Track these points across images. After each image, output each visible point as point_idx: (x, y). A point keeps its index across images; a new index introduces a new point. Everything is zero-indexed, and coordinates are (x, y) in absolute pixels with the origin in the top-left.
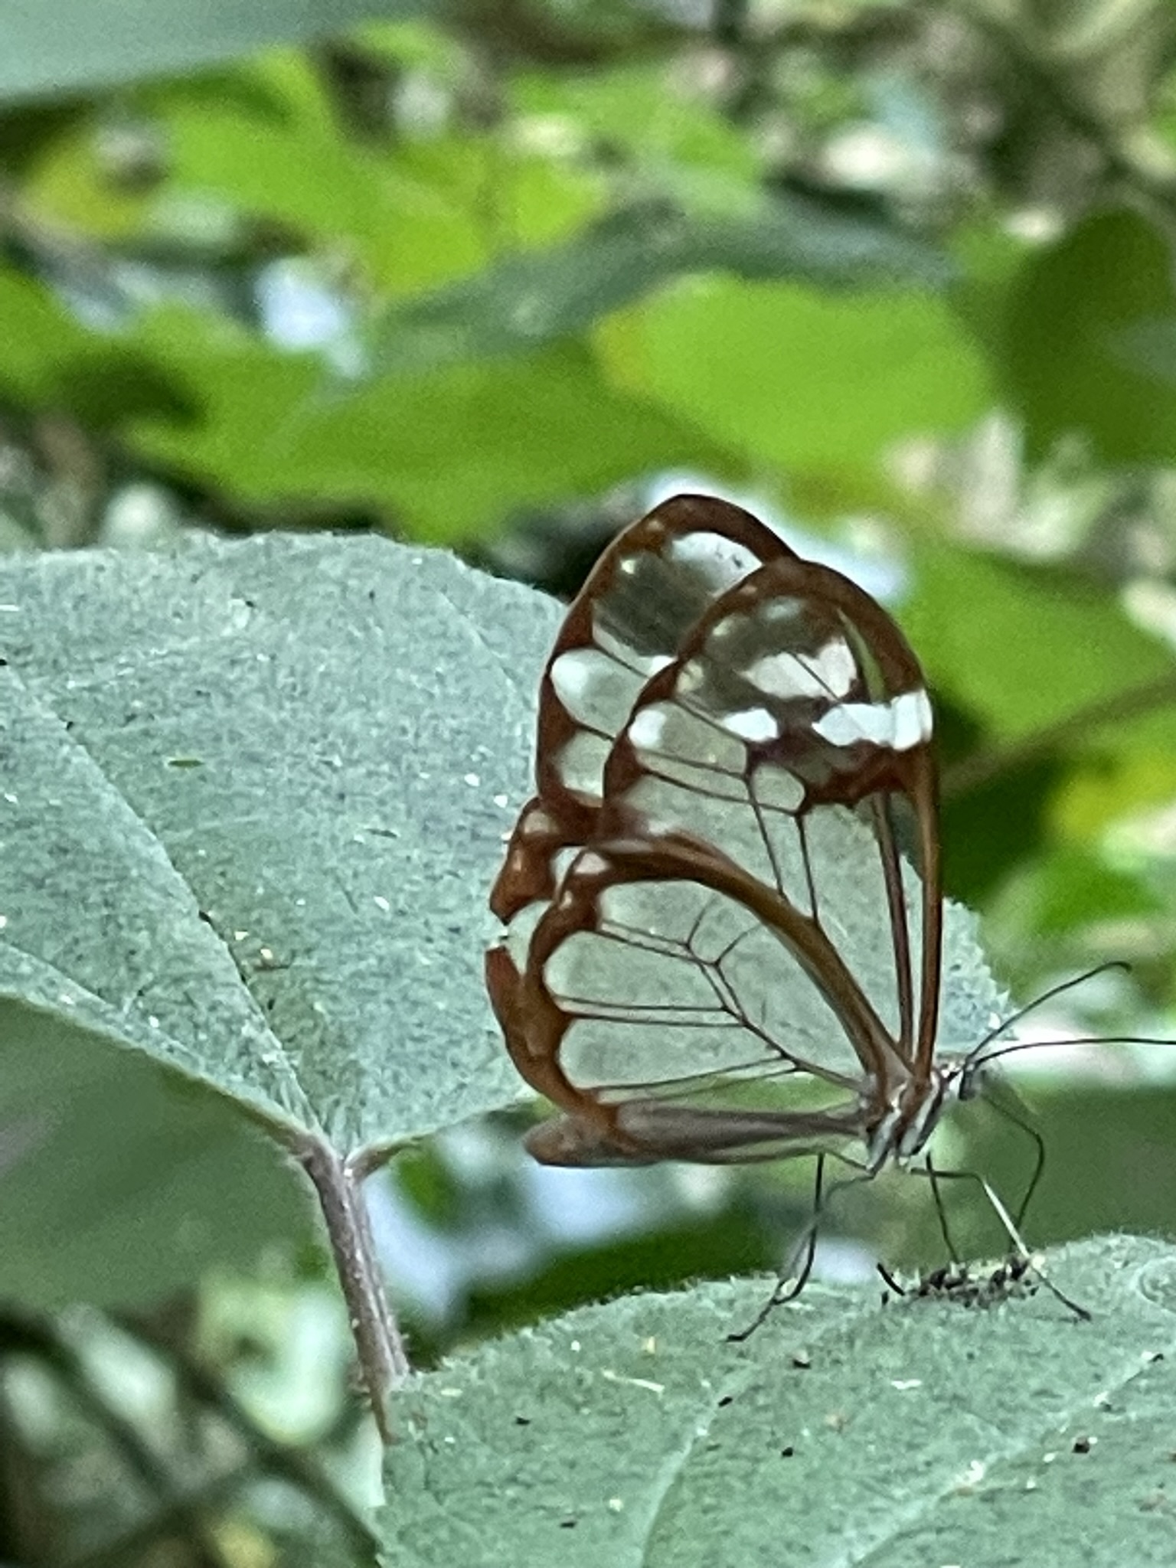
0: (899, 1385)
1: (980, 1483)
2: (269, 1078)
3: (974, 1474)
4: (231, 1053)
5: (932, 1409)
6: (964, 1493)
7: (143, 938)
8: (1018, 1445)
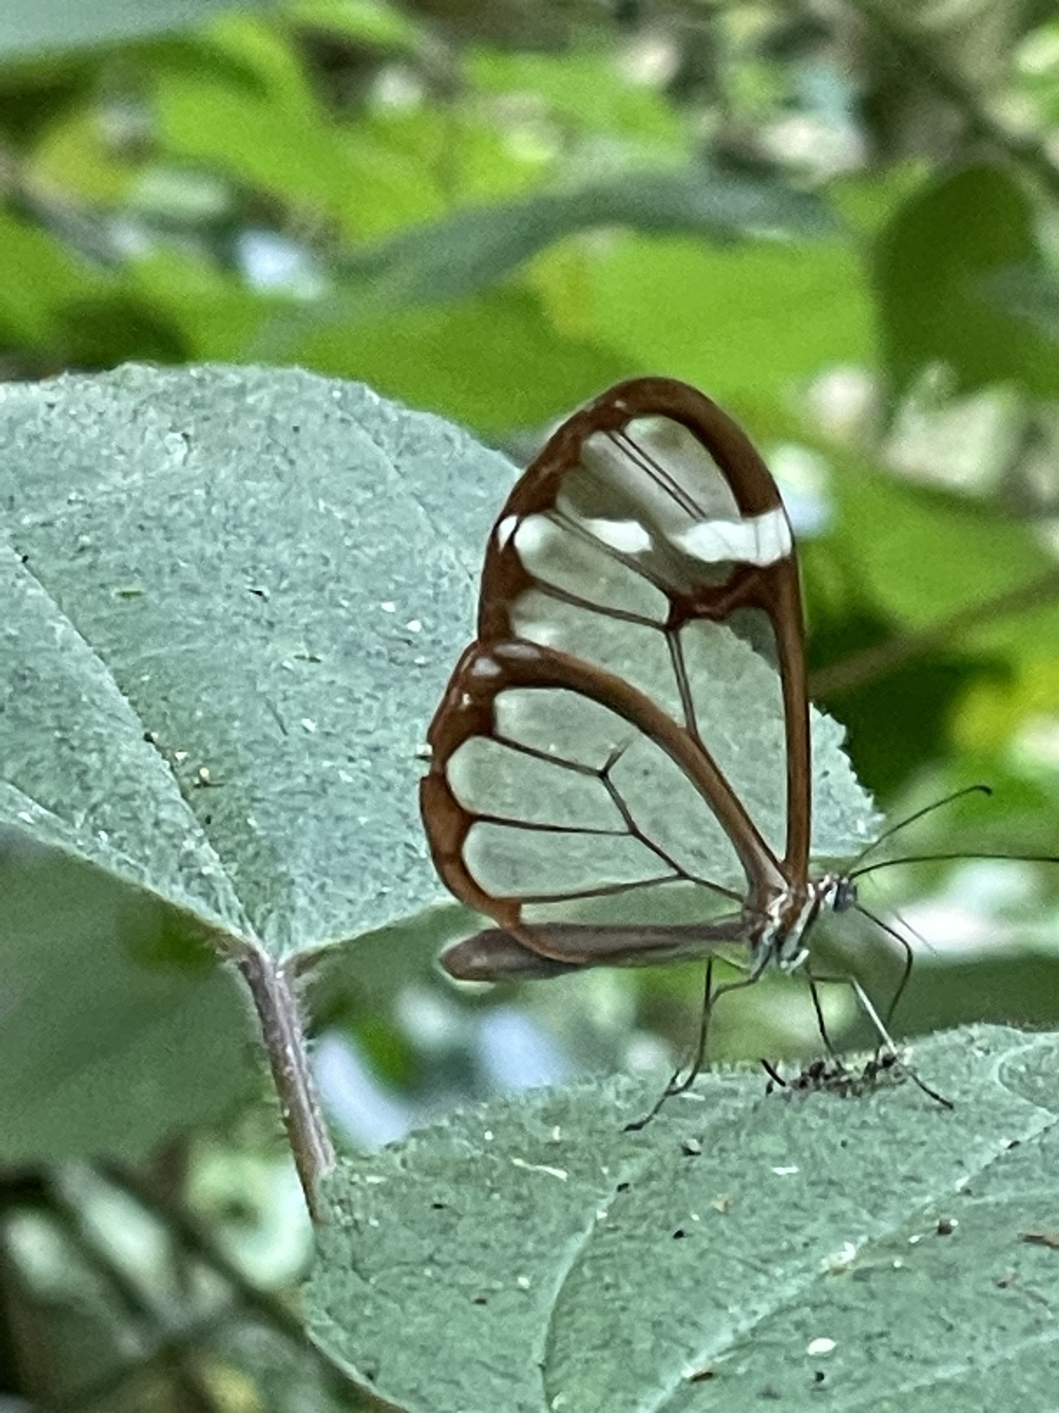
0: (780, 1171)
1: (855, 1262)
2: (208, 889)
3: (847, 1254)
4: (173, 865)
5: (808, 1193)
6: (838, 1271)
7: (93, 760)
8: (887, 1227)
